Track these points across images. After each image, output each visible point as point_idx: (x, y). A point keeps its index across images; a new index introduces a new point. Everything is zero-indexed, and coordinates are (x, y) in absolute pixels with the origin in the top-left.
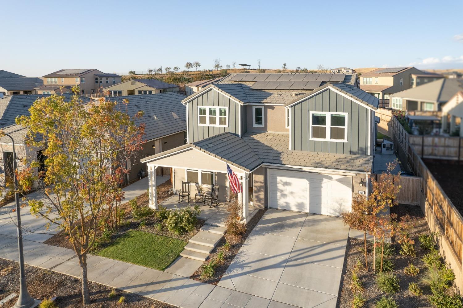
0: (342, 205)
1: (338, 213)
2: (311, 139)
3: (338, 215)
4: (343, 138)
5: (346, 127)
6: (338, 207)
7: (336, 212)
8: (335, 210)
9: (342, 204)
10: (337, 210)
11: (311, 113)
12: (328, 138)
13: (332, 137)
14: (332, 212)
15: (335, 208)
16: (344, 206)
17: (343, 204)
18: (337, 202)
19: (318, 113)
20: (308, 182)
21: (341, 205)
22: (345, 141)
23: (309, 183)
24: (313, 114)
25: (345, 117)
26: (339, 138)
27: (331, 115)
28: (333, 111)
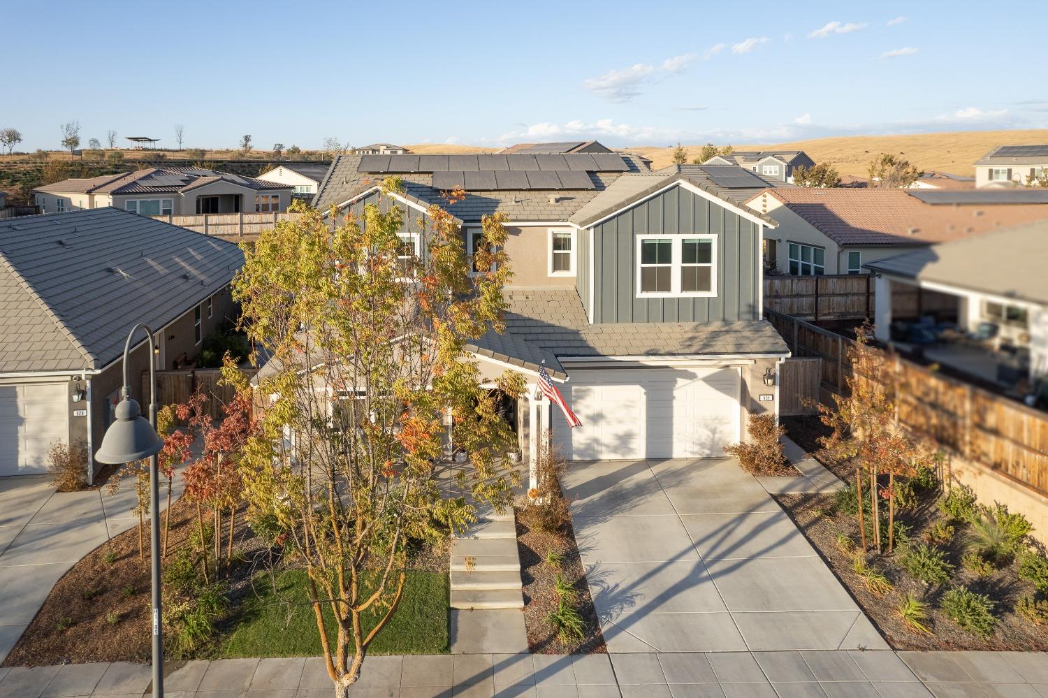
0: (718, 431)
1: (709, 449)
2: (639, 294)
3: (707, 455)
4: (708, 288)
5: (714, 265)
6: (708, 436)
7: (703, 448)
8: (702, 445)
9: (715, 429)
10: (707, 442)
11: (639, 238)
12: (676, 290)
13: (686, 286)
14: (696, 448)
15: (703, 440)
16: (721, 432)
17: (720, 428)
18: (706, 426)
19: (655, 238)
20: (643, 391)
21: (714, 431)
22: (713, 293)
23: (645, 393)
24: (643, 241)
25: (711, 243)
26: (700, 289)
27: (683, 240)
28: (688, 232)
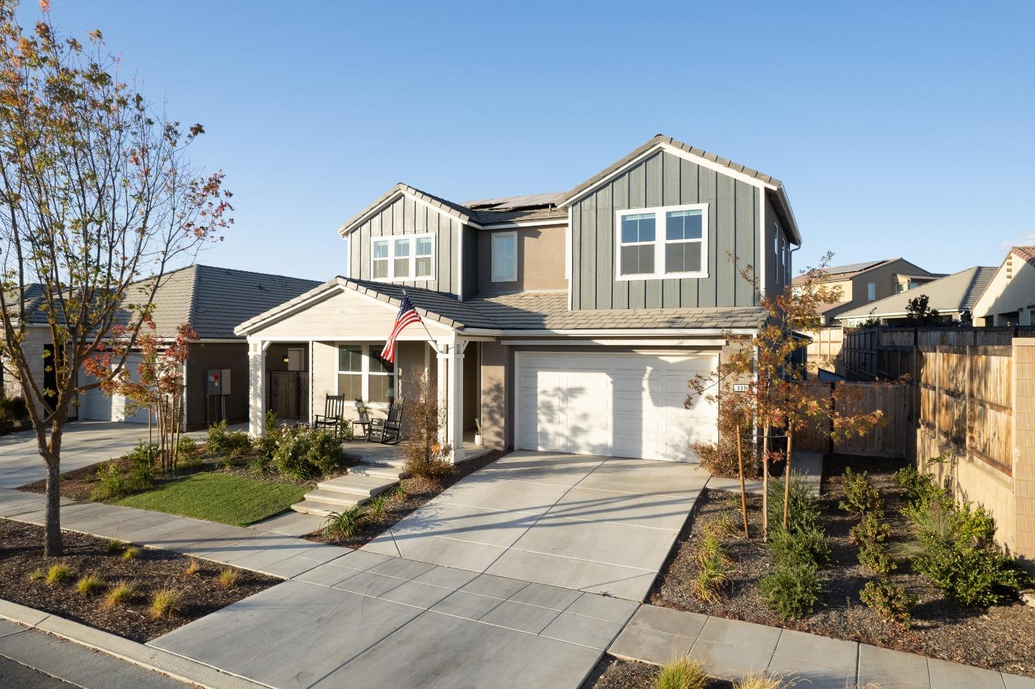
0: (694, 431)
1: (684, 453)
2: (619, 277)
3: (682, 459)
4: (698, 268)
5: (704, 240)
6: (682, 437)
7: (677, 451)
8: (676, 447)
9: (692, 429)
10: (682, 445)
11: (619, 214)
12: (660, 271)
13: (670, 268)
14: (670, 451)
15: (676, 441)
16: (698, 433)
17: (696, 429)
18: (681, 426)
19: (637, 212)
20: (610, 379)
21: (689, 432)
22: (703, 274)
23: (612, 383)
24: (624, 217)
25: (701, 215)
26: (688, 269)
27: (668, 214)
28: (673, 203)
